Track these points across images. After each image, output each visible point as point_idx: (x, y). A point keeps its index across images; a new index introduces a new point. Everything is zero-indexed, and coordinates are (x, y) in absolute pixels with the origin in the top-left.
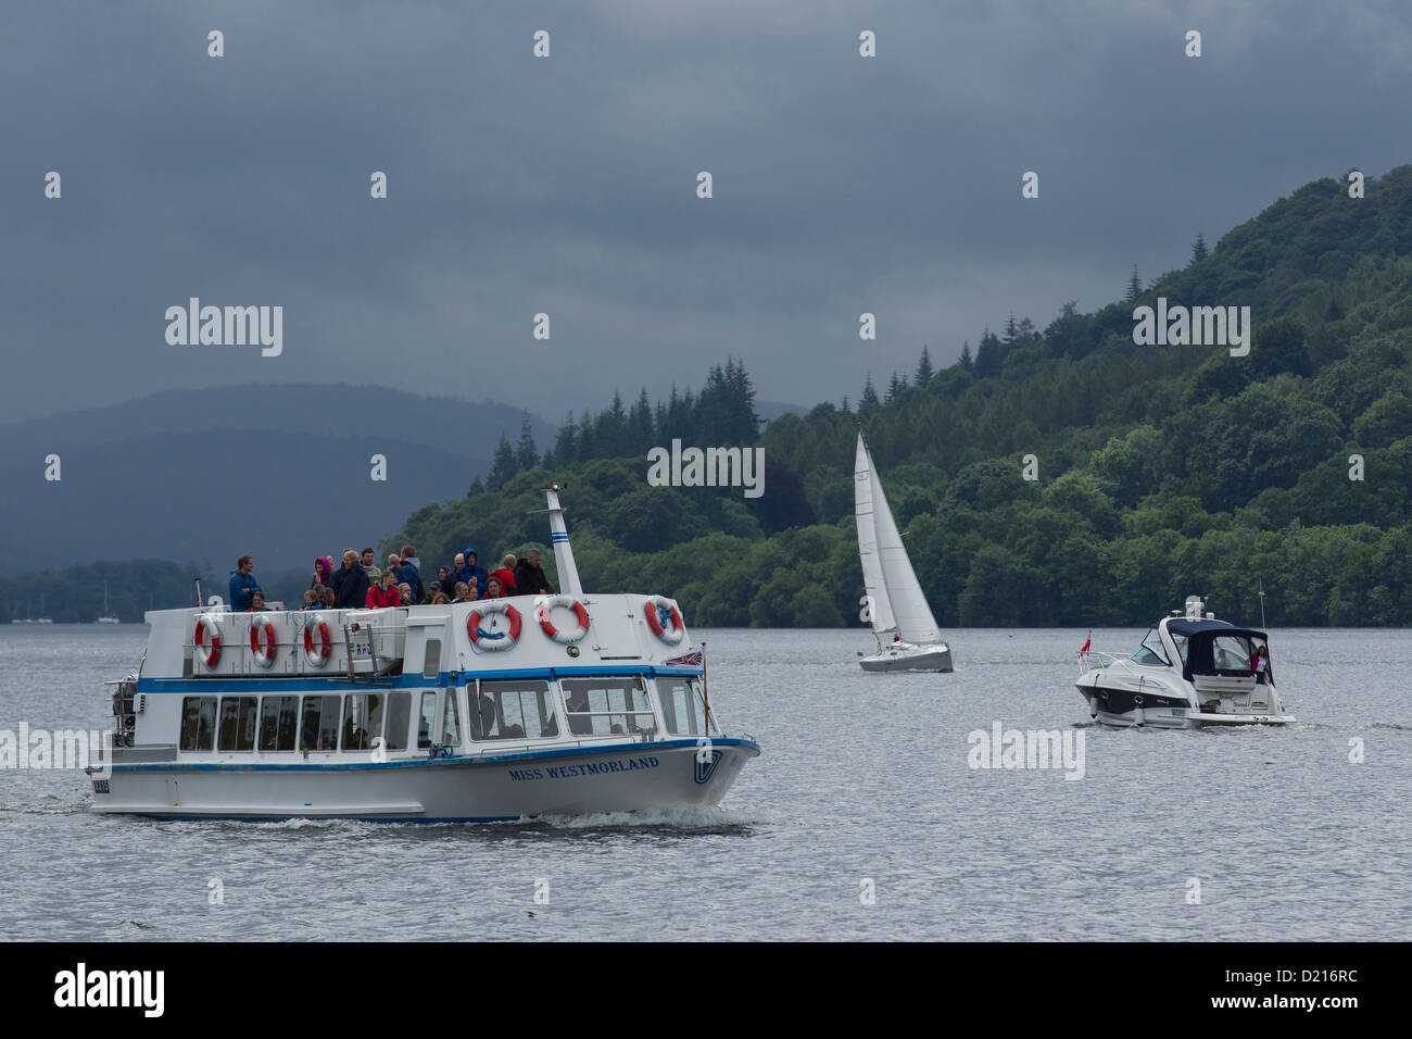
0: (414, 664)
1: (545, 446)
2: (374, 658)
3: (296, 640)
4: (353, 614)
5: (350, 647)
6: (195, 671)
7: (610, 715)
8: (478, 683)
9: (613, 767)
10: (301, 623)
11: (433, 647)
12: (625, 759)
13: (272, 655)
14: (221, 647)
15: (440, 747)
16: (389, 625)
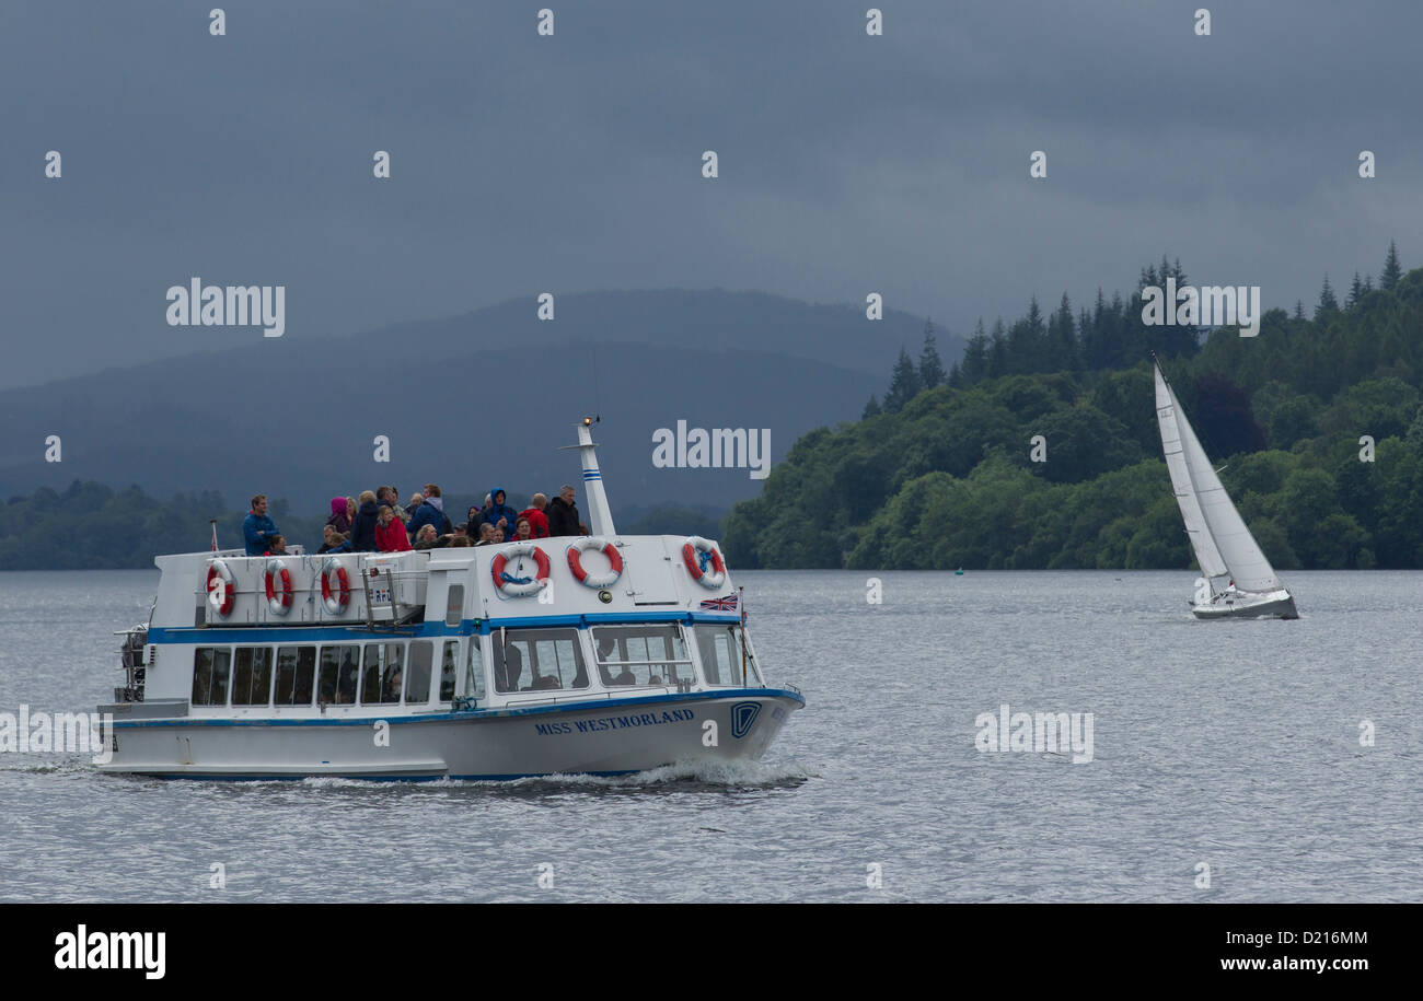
0: (436, 612)
1: (951, 360)
2: (394, 605)
3: (313, 586)
4: (372, 558)
5: (369, 593)
6: (208, 620)
7: (649, 665)
8: (503, 631)
9: (645, 720)
10: (318, 567)
11: (456, 593)
12: (658, 712)
13: (288, 603)
14: (234, 594)
15: (463, 699)
16: (409, 569)
